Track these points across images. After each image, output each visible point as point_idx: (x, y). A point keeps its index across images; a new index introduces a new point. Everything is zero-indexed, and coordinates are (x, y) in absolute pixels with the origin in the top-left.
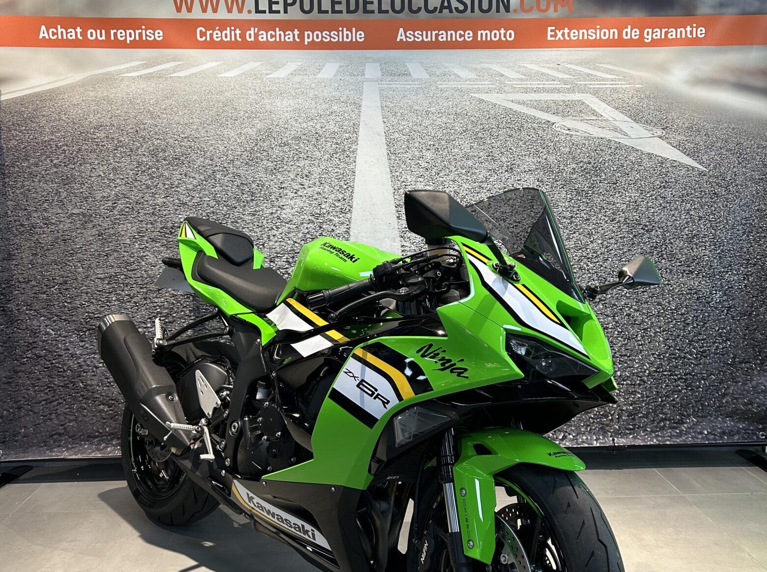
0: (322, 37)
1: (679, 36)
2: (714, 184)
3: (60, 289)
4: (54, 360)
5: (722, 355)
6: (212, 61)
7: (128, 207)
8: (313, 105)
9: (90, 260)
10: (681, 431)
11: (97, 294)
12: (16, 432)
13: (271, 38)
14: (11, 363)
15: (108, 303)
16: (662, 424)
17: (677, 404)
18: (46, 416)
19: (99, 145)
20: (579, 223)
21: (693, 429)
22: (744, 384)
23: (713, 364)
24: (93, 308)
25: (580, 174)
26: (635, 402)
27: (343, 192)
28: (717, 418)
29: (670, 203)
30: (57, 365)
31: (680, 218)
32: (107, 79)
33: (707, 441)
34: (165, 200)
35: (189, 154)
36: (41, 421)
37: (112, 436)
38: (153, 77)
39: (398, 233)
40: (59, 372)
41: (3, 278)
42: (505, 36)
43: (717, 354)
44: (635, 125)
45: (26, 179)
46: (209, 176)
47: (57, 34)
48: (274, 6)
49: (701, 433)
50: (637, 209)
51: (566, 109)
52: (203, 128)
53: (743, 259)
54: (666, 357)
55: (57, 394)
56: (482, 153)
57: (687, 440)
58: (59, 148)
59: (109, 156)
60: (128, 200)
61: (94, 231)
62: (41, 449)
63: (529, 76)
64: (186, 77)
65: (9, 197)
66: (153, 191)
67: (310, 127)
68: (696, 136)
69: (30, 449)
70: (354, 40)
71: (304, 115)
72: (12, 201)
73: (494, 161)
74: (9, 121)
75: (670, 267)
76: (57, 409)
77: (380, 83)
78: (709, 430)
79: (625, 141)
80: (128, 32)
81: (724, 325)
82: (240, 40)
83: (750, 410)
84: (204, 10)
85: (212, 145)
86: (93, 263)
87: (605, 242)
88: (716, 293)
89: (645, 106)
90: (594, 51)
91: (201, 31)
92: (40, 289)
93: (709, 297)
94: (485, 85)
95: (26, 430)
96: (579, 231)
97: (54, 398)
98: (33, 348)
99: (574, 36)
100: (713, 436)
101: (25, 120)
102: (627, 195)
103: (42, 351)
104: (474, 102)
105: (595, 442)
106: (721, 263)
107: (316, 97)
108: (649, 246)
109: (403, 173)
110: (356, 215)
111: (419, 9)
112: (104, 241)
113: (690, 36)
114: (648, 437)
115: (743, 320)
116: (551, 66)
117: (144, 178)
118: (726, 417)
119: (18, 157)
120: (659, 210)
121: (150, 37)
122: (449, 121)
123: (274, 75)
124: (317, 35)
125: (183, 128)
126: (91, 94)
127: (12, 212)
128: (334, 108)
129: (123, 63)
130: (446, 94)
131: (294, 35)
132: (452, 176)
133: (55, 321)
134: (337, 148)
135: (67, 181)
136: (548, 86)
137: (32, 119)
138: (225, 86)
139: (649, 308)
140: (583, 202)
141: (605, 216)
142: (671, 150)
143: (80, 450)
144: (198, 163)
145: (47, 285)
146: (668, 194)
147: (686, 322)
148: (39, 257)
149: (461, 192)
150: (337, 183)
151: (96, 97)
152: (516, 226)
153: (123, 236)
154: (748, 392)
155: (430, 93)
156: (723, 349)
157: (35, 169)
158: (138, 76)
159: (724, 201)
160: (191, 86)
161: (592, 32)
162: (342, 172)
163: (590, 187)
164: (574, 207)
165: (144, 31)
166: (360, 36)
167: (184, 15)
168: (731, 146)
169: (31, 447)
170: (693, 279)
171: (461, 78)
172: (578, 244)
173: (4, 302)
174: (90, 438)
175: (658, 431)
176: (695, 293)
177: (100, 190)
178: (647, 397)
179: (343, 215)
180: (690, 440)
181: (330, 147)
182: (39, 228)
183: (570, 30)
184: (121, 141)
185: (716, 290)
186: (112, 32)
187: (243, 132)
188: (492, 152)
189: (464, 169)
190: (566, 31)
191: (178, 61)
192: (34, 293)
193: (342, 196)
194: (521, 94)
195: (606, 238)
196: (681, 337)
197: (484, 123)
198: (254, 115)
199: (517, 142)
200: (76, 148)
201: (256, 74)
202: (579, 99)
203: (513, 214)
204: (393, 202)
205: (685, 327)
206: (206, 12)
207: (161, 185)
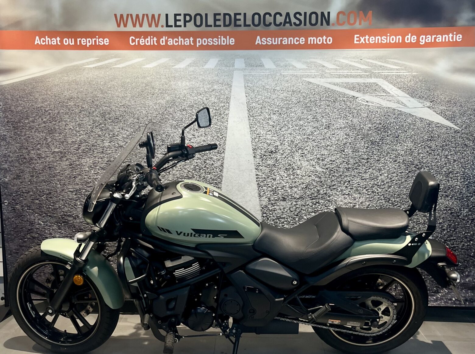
0: (208, 42)
1: (444, 41)
2: (465, 139)
3: (47, 197)
5: (466, 250)
6: (139, 58)
7: (87, 148)
8: (201, 85)
9: (64, 180)
10: (437, 298)
11: (69, 201)
13: (176, 43)
14: (18, 241)
15: (75, 207)
19: (70, 110)
20: (372, 163)
21: (445, 297)
23: (460, 255)
24: (66, 209)
25: (374, 131)
27: (219, 140)
29: (434, 150)
31: (441, 161)
32: (75, 69)
33: (454, 305)
34: (109, 144)
35: (124, 116)
38: (103, 68)
39: (254, 166)
41: (13, 190)
42: (326, 41)
43: (463, 249)
44: (412, 99)
45: (27, 131)
47: (45, 41)
48: (177, 22)
49: (451, 300)
50: (412, 154)
51: (365, 88)
52: (133, 99)
56: (309, 117)
57: (440, 304)
58: (46, 112)
59: (76, 117)
60: (87, 144)
61: (67, 163)
63: (342, 67)
64: (123, 68)
65: (18, 141)
68: (453, 107)
70: (228, 44)
71: (196, 92)
72: (19, 143)
73: (318, 121)
74: (17, 95)
76: (44, 270)
77: (244, 71)
78: (456, 298)
79: (404, 110)
80: (88, 40)
81: (469, 231)
82: (156, 44)
84: (134, 26)
85: (138, 110)
86: (66, 182)
87: (390, 176)
89: (419, 87)
91: (132, 39)
92: (35, 197)
93: (458, 213)
94: (312, 72)
96: (373, 167)
98: (31, 232)
99: (372, 41)
100: (459, 302)
101: (26, 94)
102: (405, 145)
103: (36, 234)
104: (305, 83)
106: (467, 191)
107: (203, 80)
109: (258, 129)
110: (227, 155)
111: (270, 24)
112: (73, 168)
113: (452, 41)
116: (356, 60)
117: (97, 131)
118: (469, 290)
119: (23, 117)
120: (426, 155)
121: (101, 43)
122: (288, 96)
123: (177, 67)
124: (205, 41)
125: (121, 100)
126: (66, 78)
127: (19, 150)
128: (215, 87)
129: (85, 59)
130: (286, 79)
131: (190, 41)
132: (289, 131)
133: (44, 217)
134: (216, 112)
135: (51, 132)
136: (354, 74)
137: (30, 94)
138: (147, 73)
139: (418, 219)
140: (376, 149)
141: (390, 158)
142: (436, 116)
144: (130, 121)
145: (39, 195)
146: (433, 145)
147: (443, 228)
148: (34, 178)
149: (295, 141)
150: (216, 135)
151: (69, 80)
152: (331, 163)
153: (84, 166)
155: (276, 78)
156: (467, 246)
157: (33, 124)
158: (94, 67)
159: (472, 150)
160: (126, 73)
161: (384, 38)
162: (219, 127)
163: (380, 140)
164: (369, 152)
165: (97, 39)
166: (232, 41)
167: (122, 29)
170: (449, 200)
171: (297, 68)
172: (372, 176)
173: (14, 205)
176: (449, 210)
177: (70, 138)
179: (219, 154)
180: (443, 304)
182: (35, 160)
183: (370, 37)
184: (83, 108)
185: (464, 208)
186: (78, 40)
187: (157, 102)
188: (316, 116)
189: (297, 127)
190: (367, 37)
191: (119, 57)
192: (32, 200)
193: (219, 142)
194: (336, 79)
195: (390, 173)
196: (439, 238)
197: (311, 97)
198: (165, 92)
199: (333, 109)
200: (56, 111)
201: (165, 66)
202: (374, 82)
203: (330, 156)
204: (251, 147)
205: (442, 231)
206: (135, 27)
207: (107, 135)
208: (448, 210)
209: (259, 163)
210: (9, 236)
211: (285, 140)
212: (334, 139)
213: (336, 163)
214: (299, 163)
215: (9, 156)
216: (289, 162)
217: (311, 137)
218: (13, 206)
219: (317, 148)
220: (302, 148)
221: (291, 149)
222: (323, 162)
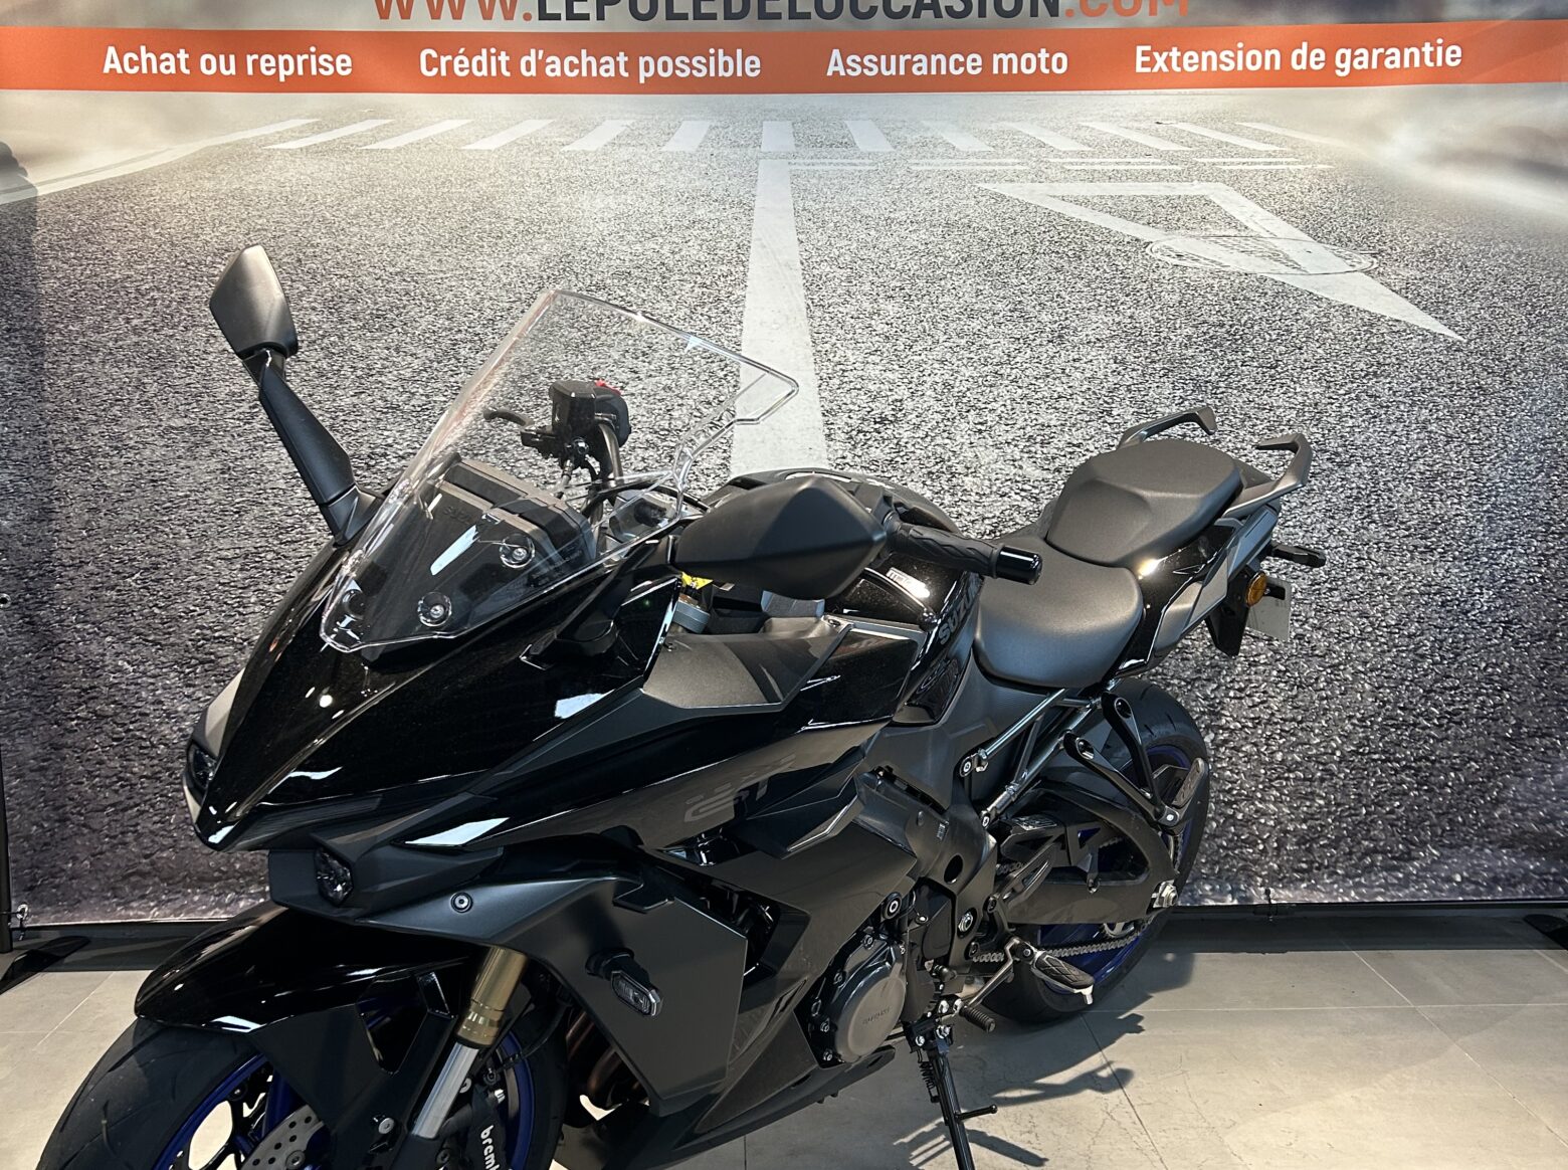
0: (675, 67)
1: (1407, 64)
2: (1478, 370)
3: (143, 581)
4: (132, 723)
5: (1491, 718)
6: (452, 118)
8: (656, 207)
9: (204, 522)
10: (1408, 875)
11: (219, 591)
12: (57, 870)
13: (571, 70)
14: (45, 730)
15: (241, 609)
16: (1368, 860)
17: (1398, 819)
18: (115, 837)
21: (1432, 872)
22: (1539, 780)
23: (1475, 738)
24: (210, 618)
25: (1202, 348)
26: (1312, 815)
27: (717, 385)
28: (1481, 850)
29: (1388, 407)
30: (138, 733)
31: (1408, 438)
32: (239, 155)
33: (1462, 894)
34: (355, 400)
35: (404, 307)
36: (105, 847)
37: (248, 879)
38: (333, 150)
40: (141, 748)
41: (30, 557)
42: (1048, 65)
43: (1482, 718)
44: (1316, 247)
45: (76, 358)
46: (446, 353)
47: (139, 63)
48: (575, 3)
49: (1449, 880)
50: (1319, 420)
51: (1170, 215)
52: (433, 253)
53: (1536, 522)
54: (1378, 723)
55: (138, 794)
56: (1000, 305)
57: (1420, 894)
58: (143, 295)
61: (214, 464)
62: (107, 902)
63: (1099, 146)
64: (398, 150)
66: (332, 381)
67: (650, 253)
68: (1441, 270)
69: (84, 902)
70: (739, 74)
71: (638, 228)
72: (48, 401)
73: (1026, 320)
74: (43, 240)
75: (1387, 539)
76: (137, 824)
77: (793, 161)
78: (1465, 874)
79: (1294, 281)
80: (281, 58)
81: (1497, 658)
82: (507, 74)
83: (1550, 833)
84: (436, 14)
85: (450, 289)
86: (211, 527)
88: (1481, 594)
89: (1336, 208)
90: (1230, 94)
91: (429, 56)
92: (105, 579)
93: (1466, 602)
94: (1006, 164)
95: (77, 866)
97: (131, 802)
98: (90, 699)
99: (1191, 65)
100: (1473, 887)
101: (74, 237)
102: (1298, 390)
103: (108, 705)
104: (984, 199)
105: (1229, 898)
106: (1491, 531)
107: (662, 190)
108: (1343, 496)
109: (839, 345)
111: (873, 10)
112: (232, 482)
113: (1431, 65)
114: (1339, 888)
115: (1538, 647)
116: (1143, 125)
117: (313, 356)
118: (1501, 847)
119: (61, 314)
120: (1364, 421)
121: (326, 69)
122: (932, 238)
123: (575, 147)
124: (665, 64)
125: (392, 255)
126: (208, 185)
127: (48, 424)
128: (699, 213)
129: (271, 123)
130: (927, 184)
131: (617, 64)
132: (938, 353)
133: (133, 645)
134: (703, 294)
135: (158, 362)
136: (1136, 167)
137: (89, 235)
138: (477, 169)
139: (1341, 623)
141: (1253, 434)
142: (1390, 299)
143: (183, 906)
144: (423, 324)
146: (1381, 387)
147: (1420, 652)
148: (102, 514)
149: (957, 384)
150: (704, 366)
151: (217, 191)
152: (1071, 453)
153: (271, 472)
154: (1547, 796)
155: (894, 182)
156: (1494, 706)
157: (96, 337)
158: (301, 149)
159: (1499, 404)
160: (408, 168)
161: (1227, 56)
163: (1222, 375)
165: (313, 57)
166: (752, 66)
167: (396, 24)
168: (1514, 289)
169: (85, 898)
170: (1434, 564)
171: (958, 150)
173: (32, 607)
174: (202, 881)
175: (1359, 876)
176: (1438, 593)
177: (224, 380)
178: (1338, 805)
180: (1425, 895)
181: (689, 292)
182: (103, 456)
183: (1183, 51)
185: (1481, 587)
186: (250, 59)
187: (513, 263)
188: (1020, 302)
189: (962, 338)
190: (1175, 53)
191: (382, 118)
192: (93, 589)
193: (714, 392)
194: (1080, 184)
196: (1407, 683)
197: (1005, 242)
198: (536, 229)
199: (1073, 281)
200: (176, 294)
201: (539, 144)
202: (1201, 193)
203: (1066, 429)
204: (818, 405)
205: (1417, 661)
206: (439, 18)
207: (346, 370)
208: (1435, 594)
209: (844, 458)
210: (16, 714)
211: (925, 382)
212: (1078, 375)
213: (1087, 450)
214: (971, 455)
215: (14, 443)
216: (939, 450)
217: (1005, 370)
218: (27, 613)
219: (1025, 406)
220: (980, 404)
221: (944, 410)
222: (1045, 450)
